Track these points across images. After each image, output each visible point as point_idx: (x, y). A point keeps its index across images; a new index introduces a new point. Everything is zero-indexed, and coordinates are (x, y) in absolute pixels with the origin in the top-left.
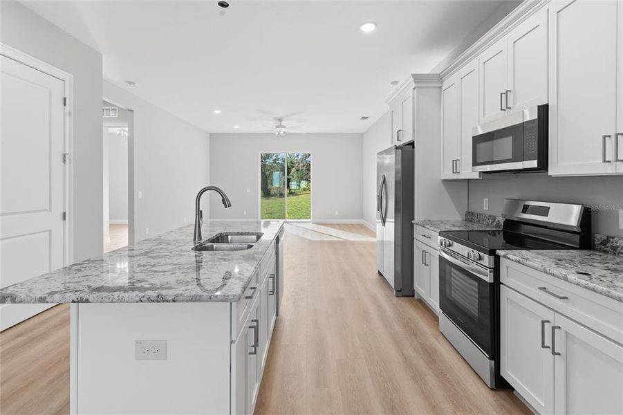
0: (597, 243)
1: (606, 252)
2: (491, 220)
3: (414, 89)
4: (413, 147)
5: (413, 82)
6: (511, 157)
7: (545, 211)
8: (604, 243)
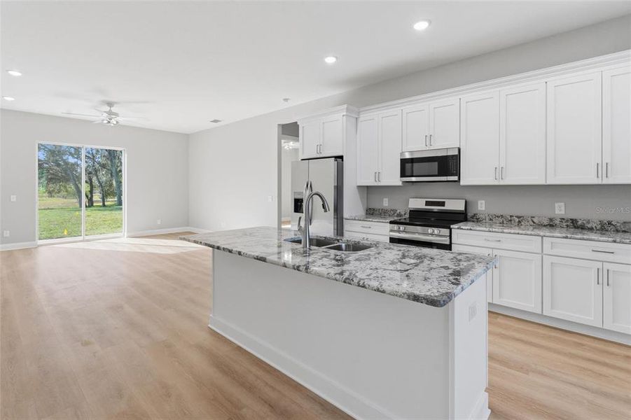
0: (468, 217)
1: (473, 221)
2: (392, 213)
3: (343, 116)
4: (343, 160)
5: (345, 110)
6: (437, 173)
7: (443, 204)
8: (472, 217)
